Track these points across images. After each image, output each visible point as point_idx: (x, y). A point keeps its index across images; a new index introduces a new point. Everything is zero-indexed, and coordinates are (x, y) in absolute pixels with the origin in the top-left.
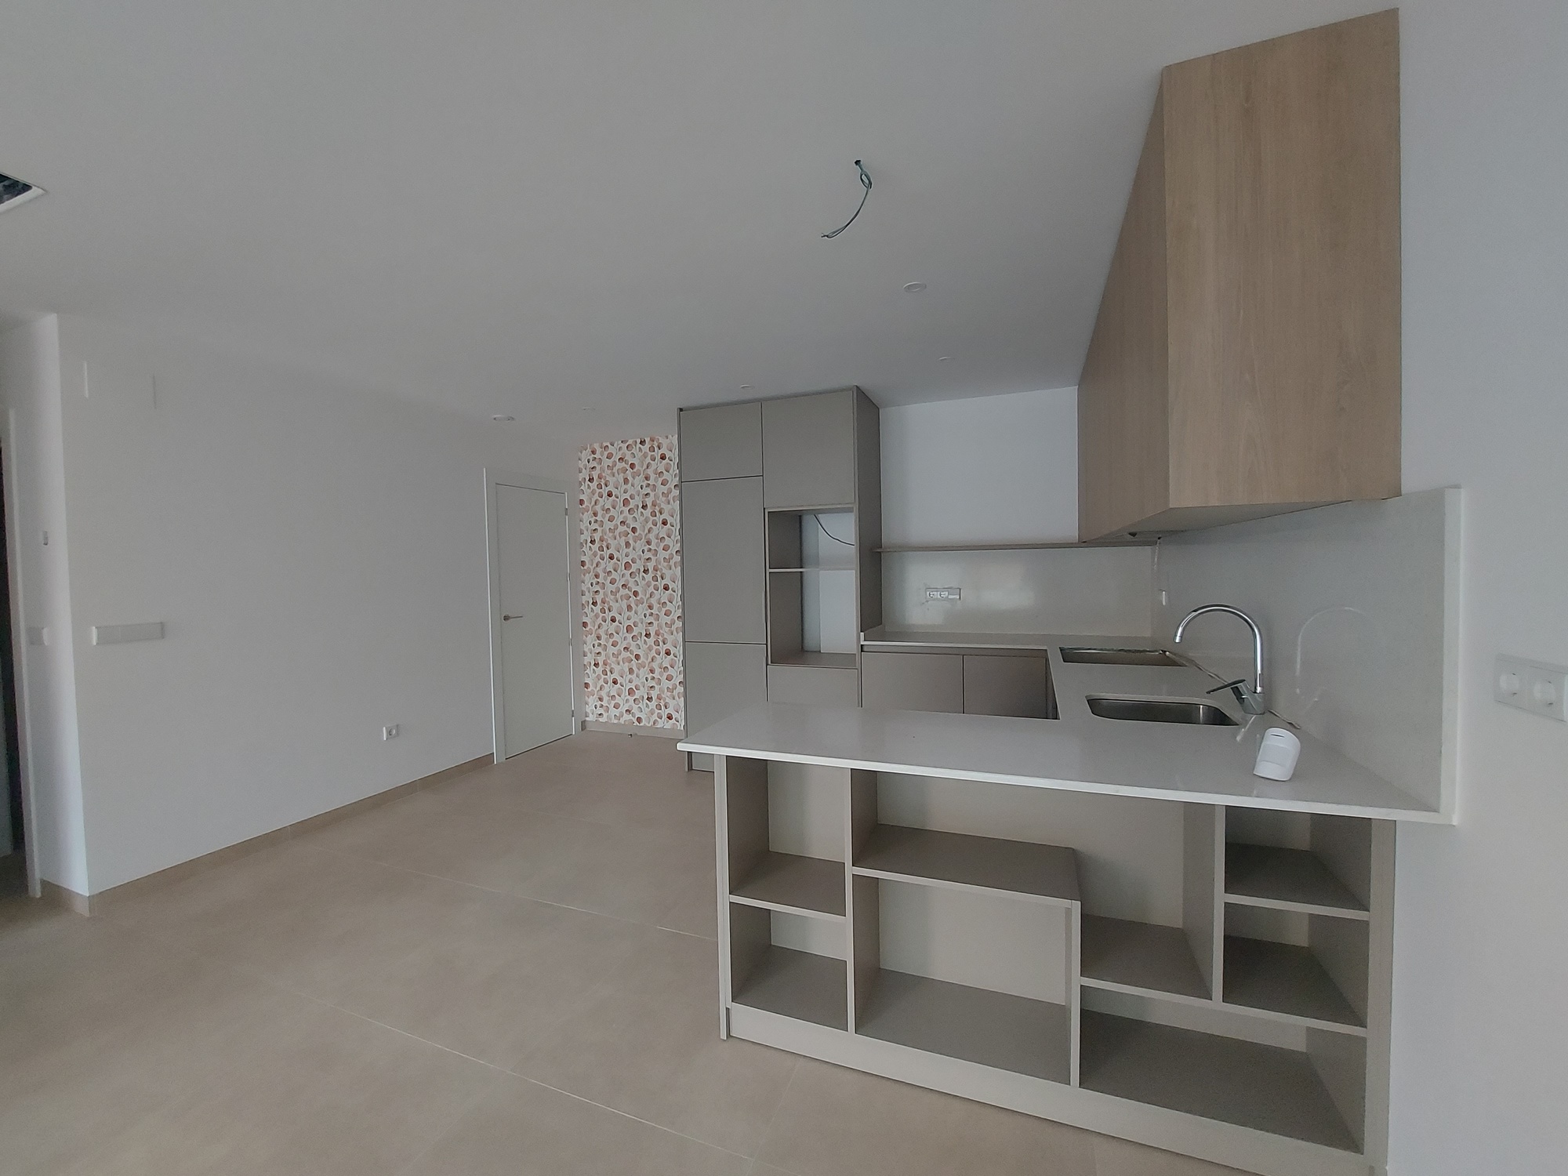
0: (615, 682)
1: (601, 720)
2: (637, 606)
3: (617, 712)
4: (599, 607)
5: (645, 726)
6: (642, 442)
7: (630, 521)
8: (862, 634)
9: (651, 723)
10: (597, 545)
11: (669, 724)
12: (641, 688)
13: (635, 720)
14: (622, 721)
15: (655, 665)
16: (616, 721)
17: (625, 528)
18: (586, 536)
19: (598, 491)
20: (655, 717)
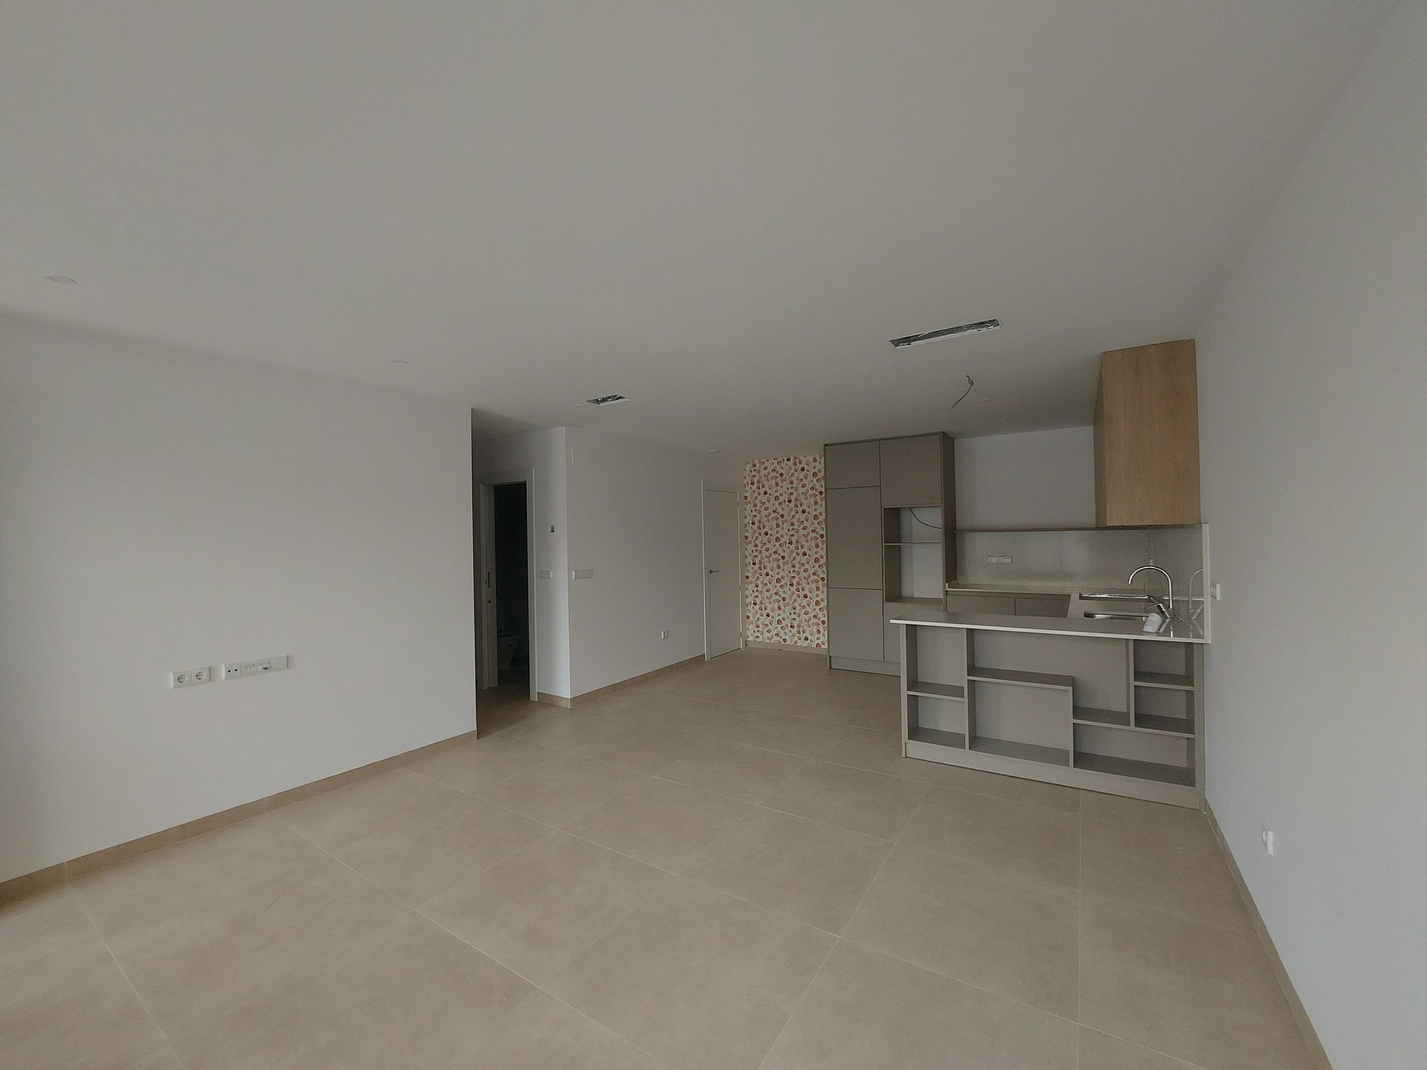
0: (768, 615)
1: (757, 640)
2: (784, 565)
3: (769, 635)
4: (757, 566)
5: (788, 644)
6: (789, 460)
7: (779, 510)
8: (947, 584)
9: (793, 643)
10: (756, 525)
11: (806, 644)
12: (787, 619)
13: (782, 640)
14: (772, 641)
15: (796, 604)
16: (768, 641)
17: (776, 515)
18: (749, 519)
19: (757, 491)
20: (796, 639)
